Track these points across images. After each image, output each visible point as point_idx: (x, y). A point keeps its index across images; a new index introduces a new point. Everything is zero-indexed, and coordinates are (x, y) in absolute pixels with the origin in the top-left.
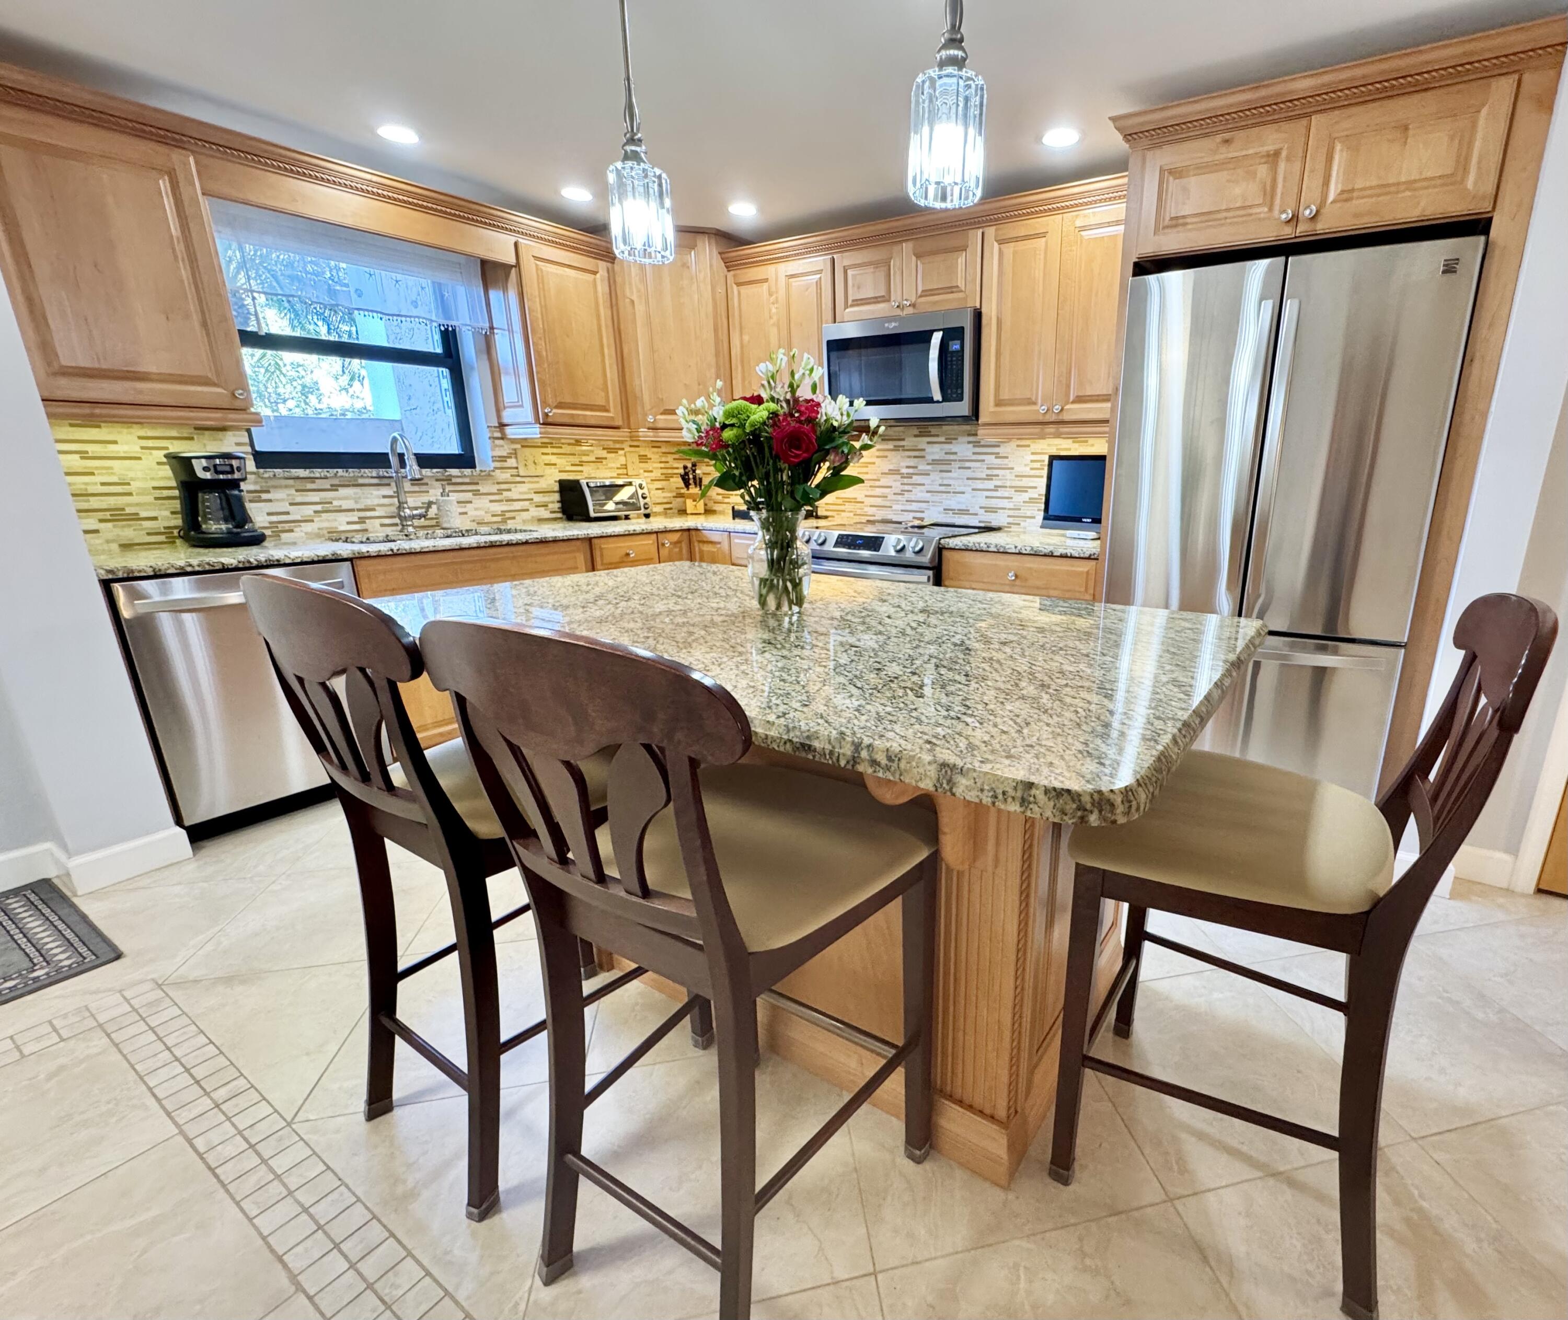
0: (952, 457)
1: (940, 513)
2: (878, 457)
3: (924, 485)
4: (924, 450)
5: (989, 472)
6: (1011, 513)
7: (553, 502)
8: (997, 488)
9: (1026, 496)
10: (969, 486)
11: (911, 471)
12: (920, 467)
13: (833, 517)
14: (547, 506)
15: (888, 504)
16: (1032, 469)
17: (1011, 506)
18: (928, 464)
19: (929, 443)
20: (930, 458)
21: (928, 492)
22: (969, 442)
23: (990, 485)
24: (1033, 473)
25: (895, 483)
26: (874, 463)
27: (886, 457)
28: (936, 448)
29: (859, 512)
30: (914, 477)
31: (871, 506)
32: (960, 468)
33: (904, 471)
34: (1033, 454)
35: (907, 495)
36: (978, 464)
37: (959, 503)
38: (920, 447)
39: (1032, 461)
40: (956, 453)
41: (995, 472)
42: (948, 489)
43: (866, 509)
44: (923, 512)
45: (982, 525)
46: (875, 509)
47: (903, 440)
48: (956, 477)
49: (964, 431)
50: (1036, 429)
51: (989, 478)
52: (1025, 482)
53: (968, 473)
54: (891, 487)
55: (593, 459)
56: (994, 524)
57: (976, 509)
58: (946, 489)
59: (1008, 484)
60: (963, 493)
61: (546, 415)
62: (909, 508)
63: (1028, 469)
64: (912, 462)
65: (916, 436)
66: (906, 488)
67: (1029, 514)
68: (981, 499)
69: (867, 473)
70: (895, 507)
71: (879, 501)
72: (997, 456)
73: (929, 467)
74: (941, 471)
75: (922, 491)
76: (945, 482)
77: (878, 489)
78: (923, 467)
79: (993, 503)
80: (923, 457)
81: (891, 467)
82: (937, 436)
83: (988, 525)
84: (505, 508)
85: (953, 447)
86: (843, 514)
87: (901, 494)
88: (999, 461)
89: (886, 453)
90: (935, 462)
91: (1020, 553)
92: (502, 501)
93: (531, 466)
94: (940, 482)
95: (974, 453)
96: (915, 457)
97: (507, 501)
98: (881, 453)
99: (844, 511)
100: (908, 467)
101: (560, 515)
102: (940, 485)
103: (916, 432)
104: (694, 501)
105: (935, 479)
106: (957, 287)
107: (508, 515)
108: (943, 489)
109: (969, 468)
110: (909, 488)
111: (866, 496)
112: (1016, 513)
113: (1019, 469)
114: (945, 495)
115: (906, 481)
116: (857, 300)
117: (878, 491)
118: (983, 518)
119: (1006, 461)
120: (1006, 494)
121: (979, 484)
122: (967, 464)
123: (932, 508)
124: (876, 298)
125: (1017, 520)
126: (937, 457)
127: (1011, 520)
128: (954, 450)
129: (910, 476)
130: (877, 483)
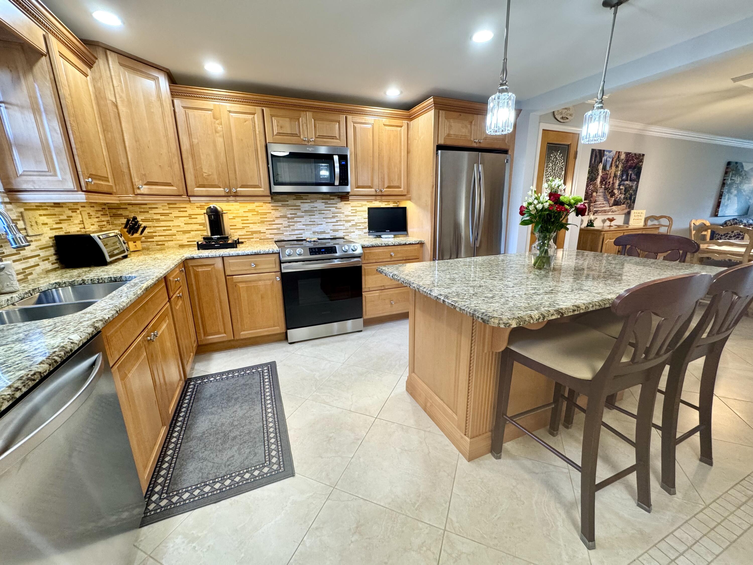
0: (315, 209)
1: (311, 234)
2: (272, 210)
3: (301, 222)
4: (300, 206)
5: (333, 215)
6: (345, 231)
7: (51, 256)
8: (337, 221)
9: (350, 224)
10: (324, 221)
11: (293, 216)
12: (298, 214)
13: (246, 242)
14: (48, 259)
15: (281, 232)
16: (352, 213)
17: (344, 228)
18: (302, 212)
19: (302, 203)
20: (303, 209)
21: (303, 225)
22: (322, 202)
23: (334, 220)
24: (352, 214)
25: (285, 222)
26: (270, 213)
27: (278, 209)
28: (306, 205)
29: (262, 238)
30: (295, 219)
31: (270, 234)
32: (319, 214)
33: (289, 216)
34: (352, 207)
35: (292, 227)
36: (328, 212)
37: (320, 229)
38: (297, 205)
39: (352, 210)
40: (316, 207)
41: (336, 215)
42: (314, 223)
43: (267, 236)
44: (302, 234)
45: (332, 237)
46: (273, 235)
47: (288, 201)
48: (317, 218)
49: (320, 198)
50: (373, 198)
51: (333, 217)
52: (350, 218)
53: (323, 216)
54: (282, 224)
55: (66, 218)
56: (337, 236)
57: (329, 231)
58: (314, 224)
59: (342, 219)
60: (322, 224)
61: (87, 183)
62: (293, 233)
63: (350, 213)
64: (293, 212)
65: (294, 199)
66: (291, 224)
67: (352, 231)
68: (330, 226)
69: (267, 218)
70: (285, 233)
71: (275, 231)
72: (336, 208)
73: (303, 214)
74: (310, 215)
75: (300, 225)
76: (312, 220)
77: (274, 226)
78: (299, 214)
79: (337, 227)
80: (300, 209)
81: (282, 214)
82: (306, 199)
83: (335, 237)
84: (24, 266)
85: (315, 205)
86: (252, 240)
87: (289, 226)
88: (337, 210)
89: (278, 208)
90: (306, 211)
91: (394, 245)
92: (20, 260)
93: (35, 227)
94: (310, 220)
95: (326, 207)
96: (295, 209)
97: (24, 259)
98: (274, 208)
99: (253, 238)
100: (291, 214)
101: (56, 266)
102: (310, 222)
103: (295, 198)
104: (135, 242)
105: (306, 219)
106: (336, 137)
107: (28, 271)
108: (311, 223)
109: (324, 213)
110: (293, 224)
111: (267, 229)
112: (347, 231)
113: (347, 213)
114: (312, 226)
115: (290, 220)
116: (280, 133)
117: (275, 226)
118: (332, 234)
119: (340, 210)
120: (342, 224)
121: (330, 220)
122: (323, 212)
123: (306, 232)
124: (292, 134)
125: (347, 234)
126: (307, 209)
127: (345, 234)
128: (315, 206)
129: (293, 218)
130: (273, 223)
